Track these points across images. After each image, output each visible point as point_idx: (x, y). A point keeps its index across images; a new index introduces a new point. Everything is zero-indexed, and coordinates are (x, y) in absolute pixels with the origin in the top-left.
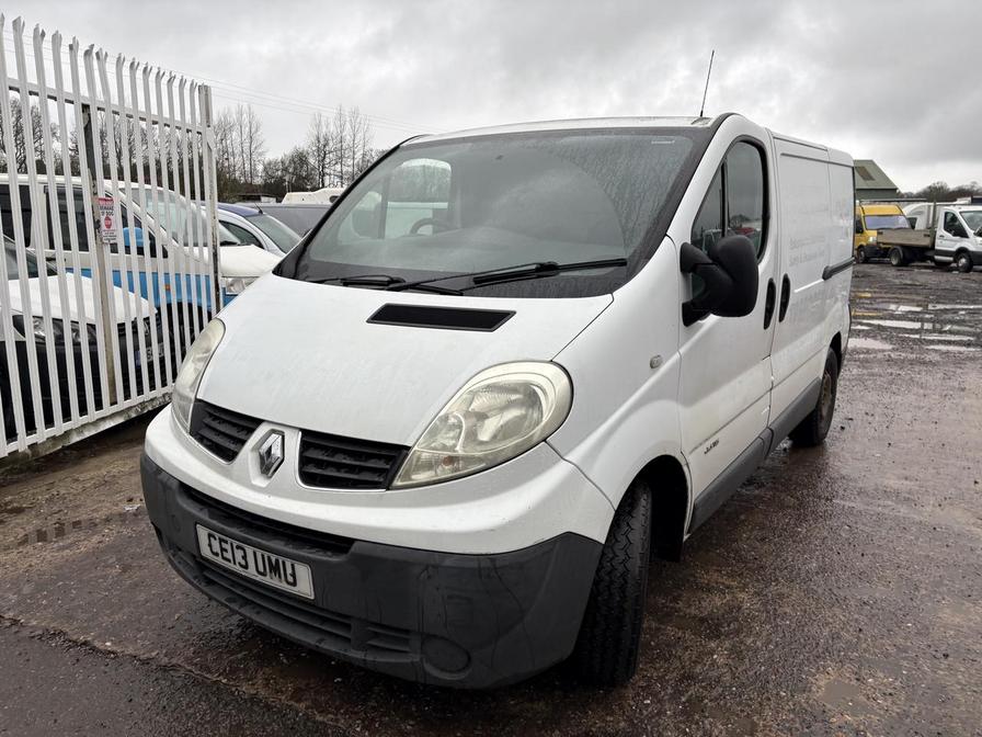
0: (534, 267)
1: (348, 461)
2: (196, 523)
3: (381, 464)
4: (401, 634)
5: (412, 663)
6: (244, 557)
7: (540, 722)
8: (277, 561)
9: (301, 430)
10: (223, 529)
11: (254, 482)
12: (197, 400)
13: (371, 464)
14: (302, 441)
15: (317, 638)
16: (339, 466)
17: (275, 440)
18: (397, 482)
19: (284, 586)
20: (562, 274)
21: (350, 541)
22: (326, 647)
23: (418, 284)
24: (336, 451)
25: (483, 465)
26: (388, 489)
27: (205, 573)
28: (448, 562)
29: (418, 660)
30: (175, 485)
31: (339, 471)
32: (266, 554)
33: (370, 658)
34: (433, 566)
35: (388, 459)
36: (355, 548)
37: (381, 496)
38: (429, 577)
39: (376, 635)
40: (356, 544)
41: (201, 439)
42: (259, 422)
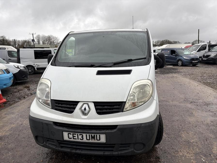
0: (127, 60)
1: (109, 107)
2: (63, 132)
3: (118, 107)
4: (128, 145)
5: (132, 151)
6: (82, 137)
7: (147, 158)
8: (94, 136)
9: (93, 102)
10: (74, 131)
11: (82, 117)
12: (51, 100)
13: (115, 107)
14: (94, 105)
15: (103, 152)
16: (106, 109)
17: (85, 106)
18: (124, 110)
19: (96, 141)
20: (133, 61)
21: (116, 126)
22: (106, 154)
23: (101, 66)
24: (104, 106)
25: (143, 103)
26: (123, 112)
27: (61, 145)
28: (143, 125)
29: (133, 150)
30: (52, 123)
31: (107, 110)
32: (90, 135)
33: (119, 153)
34: (139, 127)
35: (119, 105)
36: (118, 127)
37: (121, 114)
38: (138, 130)
39: (121, 147)
40: (118, 126)
41: (56, 109)
42: (78, 102)
